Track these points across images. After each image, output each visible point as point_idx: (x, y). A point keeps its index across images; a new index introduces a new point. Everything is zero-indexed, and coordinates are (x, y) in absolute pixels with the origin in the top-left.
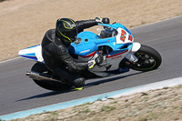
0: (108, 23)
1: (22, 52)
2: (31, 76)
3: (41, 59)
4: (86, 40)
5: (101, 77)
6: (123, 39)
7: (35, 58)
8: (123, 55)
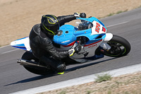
0: (85, 17)
1: (13, 44)
2: (22, 64)
3: (29, 49)
4: (67, 32)
5: (80, 63)
6: (97, 30)
7: (25, 48)
8: (98, 44)
